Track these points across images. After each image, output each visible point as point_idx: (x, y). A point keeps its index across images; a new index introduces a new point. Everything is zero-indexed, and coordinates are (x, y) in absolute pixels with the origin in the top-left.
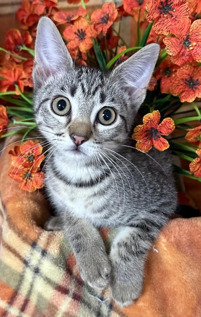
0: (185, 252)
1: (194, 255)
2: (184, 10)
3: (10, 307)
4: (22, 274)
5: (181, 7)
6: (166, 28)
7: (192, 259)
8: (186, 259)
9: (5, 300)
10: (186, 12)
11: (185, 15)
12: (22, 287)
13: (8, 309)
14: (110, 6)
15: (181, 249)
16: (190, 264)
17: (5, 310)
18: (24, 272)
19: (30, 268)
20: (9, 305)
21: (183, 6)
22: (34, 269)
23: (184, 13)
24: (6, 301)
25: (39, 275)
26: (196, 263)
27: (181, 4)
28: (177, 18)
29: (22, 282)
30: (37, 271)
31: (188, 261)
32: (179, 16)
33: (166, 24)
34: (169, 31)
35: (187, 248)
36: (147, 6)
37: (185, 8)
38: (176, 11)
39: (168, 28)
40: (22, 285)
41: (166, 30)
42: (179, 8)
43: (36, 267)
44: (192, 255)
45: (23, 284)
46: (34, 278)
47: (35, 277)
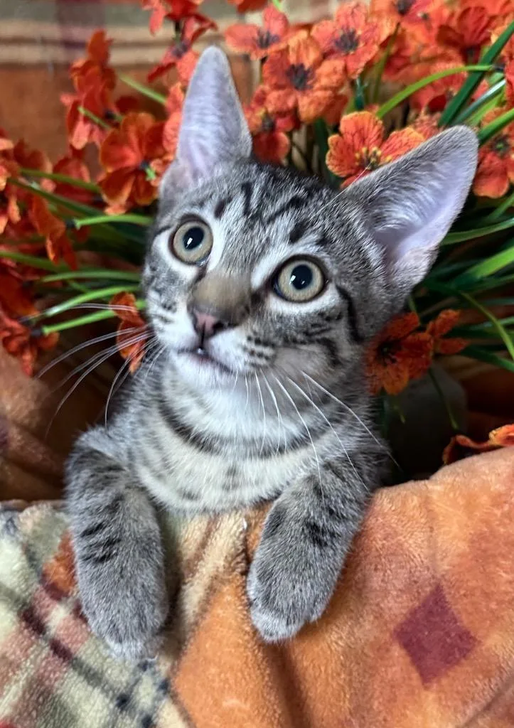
14: (355, 10)
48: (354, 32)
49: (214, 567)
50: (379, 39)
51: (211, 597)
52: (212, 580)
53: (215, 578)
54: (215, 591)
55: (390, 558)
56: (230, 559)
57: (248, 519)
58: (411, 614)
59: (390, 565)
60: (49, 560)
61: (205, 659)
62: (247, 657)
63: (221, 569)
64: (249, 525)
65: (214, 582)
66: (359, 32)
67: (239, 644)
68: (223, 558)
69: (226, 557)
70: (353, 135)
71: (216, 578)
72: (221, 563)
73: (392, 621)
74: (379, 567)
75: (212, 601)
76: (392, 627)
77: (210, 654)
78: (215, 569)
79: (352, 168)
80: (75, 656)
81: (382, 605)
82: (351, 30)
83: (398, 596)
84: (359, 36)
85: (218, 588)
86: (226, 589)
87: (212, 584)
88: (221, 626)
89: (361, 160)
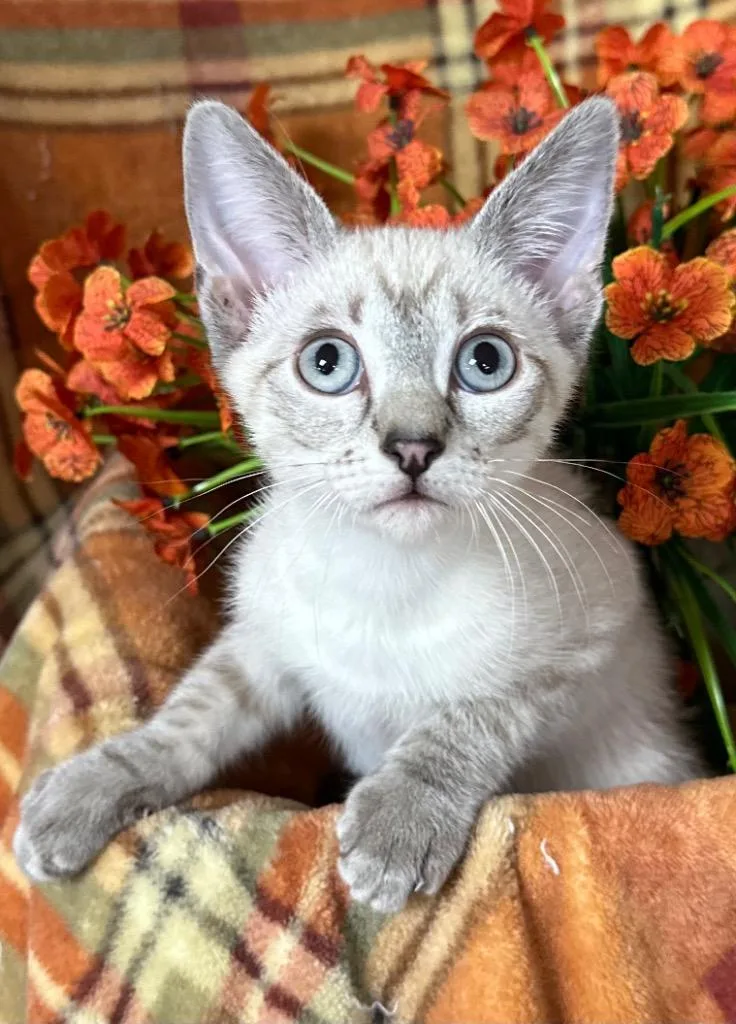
3: (76, 1009)
4: (118, 900)
9: (63, 983)
12: (116, 942)
13: (67, 1015)
14: (637, 85)
17: (60, 1017)
18: (126, 891)
19: (149, 876)
20: (74, 1003)
22: (167, 882)
24: (66, 986)
25: (182, 907)
29: (119, 924)
30: (175, 888)
40: (116, 937)
43: (175, 876)
45: (122, 934)
46: (162, 915)
47: (168, 913)
48: (637, 114)
49: (476, 889)
50: (673, 124)
51: (472, 929)
52: (473, 906)
53: (478, 903)
54: (476, 921)
55: (708, 878)
56: (496, 877)
57: (515, 820)
58: (726, 954)
59: (706, 887)
60: (266, 868)
61: (460, 1013)
62: (519, 1013)
63: (486, 892)
64: (517, 829)
65: (476, 909)
66: (644, 115)
67: (507, 995)
68: (486, 876)
69: (490, 875)
70: (632, 280)
71: (478, 905)
72: (485, 883)
73: (702, 964)
74: (692, 890)
75: (472, 935)
76: (701, 972)
77: (466, 1006)
78: (478, 891)
79: (640, 324)
80: (305, 1008)
81: (689, 945)
82: (633, 111)
83: (712, 932)
84: (644, 121)
85: (481, 917)
86: (490, 920)
87: (473, 911)
88: (483, 970)
89: (649, 312)
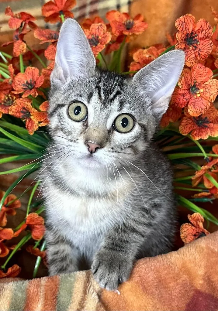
0: (152, 294)
1: (162, 297)
2: (208, 44)
5: (205, 41)
6: (190, 60)
7: (160, 301)
8: (153, 302)
10: (210, 47)
11: (209, 50)
14: (100, 27)
15: (148, 291)
16: (158, 307)
21: (207, 41)
23: (208, 48)
26: (164, 305)
27: (206, 38)
28: (201, 51)
31: (156, 304)
32: (203, 50)
33: (189, 56)
34: (192, 63)
35: (154, 290)
36: (177, 35)
37: (209, 42)
38: (199, 44)
39: (191, 60)
41: (190, 62)
42: (203, 42)
44: (160, 296)
48: (98, 37)
50: (106, 42)
